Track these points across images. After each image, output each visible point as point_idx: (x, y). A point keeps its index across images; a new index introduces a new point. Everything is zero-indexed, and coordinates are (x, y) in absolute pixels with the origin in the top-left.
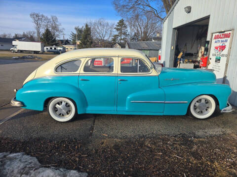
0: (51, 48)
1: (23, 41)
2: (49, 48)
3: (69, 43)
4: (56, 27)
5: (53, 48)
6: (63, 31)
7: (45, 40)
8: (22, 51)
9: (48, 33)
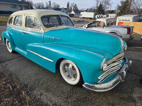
0: (100, 16)
1: (88, 12)
2: (98, 16)
3: (114, 12)
4: (107, 2)
5: (101, 16)
6: (112, 4)
7: (98, 11)
8: (84, 18)
9: (100, 6)
